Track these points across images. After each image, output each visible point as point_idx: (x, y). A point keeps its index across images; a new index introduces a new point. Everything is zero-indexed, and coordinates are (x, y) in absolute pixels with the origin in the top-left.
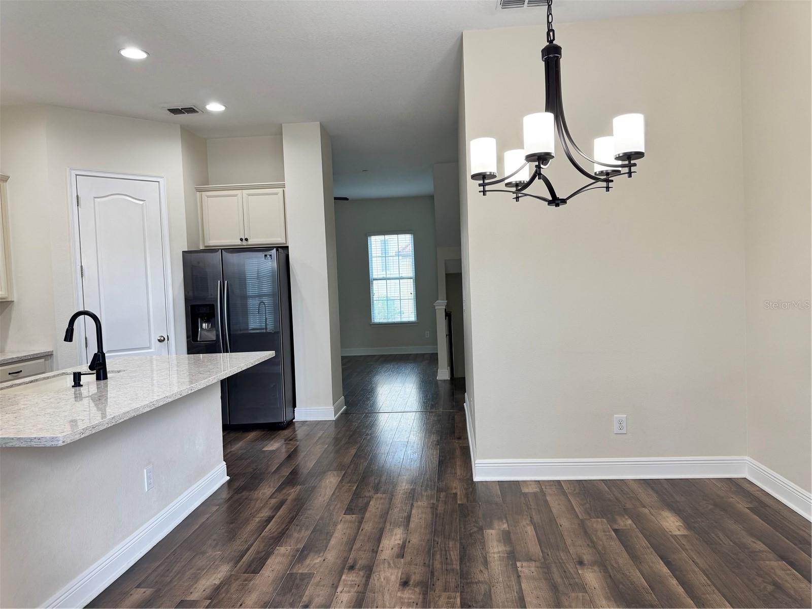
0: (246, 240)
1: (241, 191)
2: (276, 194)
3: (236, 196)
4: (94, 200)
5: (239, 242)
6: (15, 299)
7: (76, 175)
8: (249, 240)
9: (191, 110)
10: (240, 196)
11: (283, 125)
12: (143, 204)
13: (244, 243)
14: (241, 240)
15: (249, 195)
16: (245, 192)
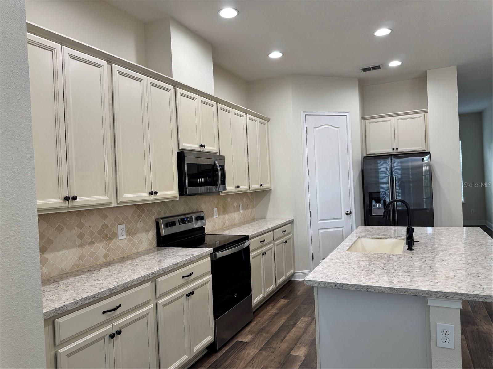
0: (397, 149)
1: (393, 117)
2: (419, 117)
3: (389, 121)
4: (314, 129)
5: (391, 151)
6: (272, 188)
7: (306, 115)
8: (399, 149)
9: (378, 68)
10: (392, 121)
11: (427, 71)
12: (338, 130)
13: (395, 151)
14: (393, 149)
15: (399, 119)
16: (396, 118)
